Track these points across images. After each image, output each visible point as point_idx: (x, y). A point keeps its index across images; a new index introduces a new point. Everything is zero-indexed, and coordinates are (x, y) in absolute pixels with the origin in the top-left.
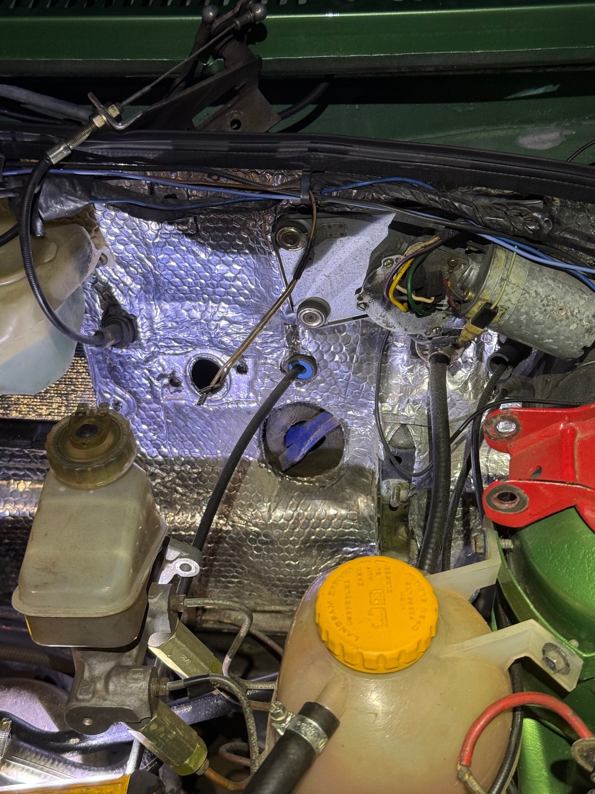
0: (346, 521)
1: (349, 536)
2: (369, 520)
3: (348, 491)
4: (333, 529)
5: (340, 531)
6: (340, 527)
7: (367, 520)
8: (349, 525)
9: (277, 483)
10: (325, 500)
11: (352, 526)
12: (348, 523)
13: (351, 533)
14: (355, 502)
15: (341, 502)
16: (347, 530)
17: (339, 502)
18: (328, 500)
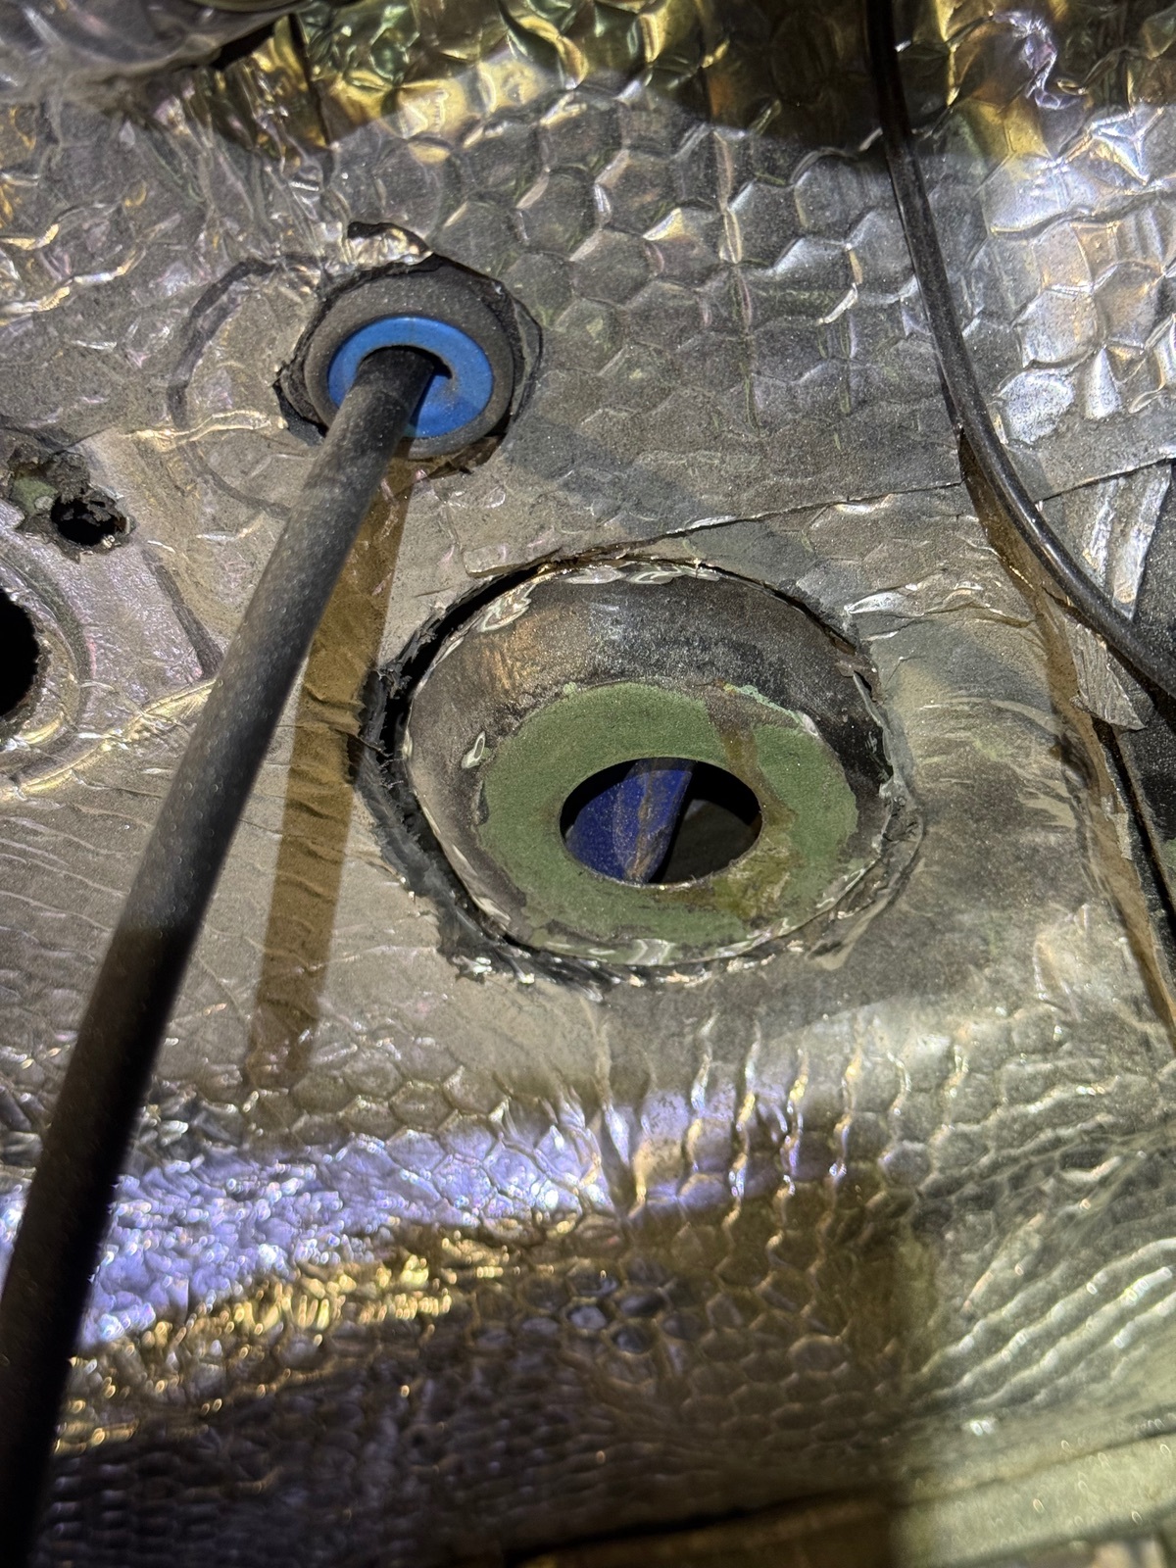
0: (1011, 1067)
1: (1054, 1126)
2: (1134, 1021)
3: (967, 919)
4: (963, 1127)
5: (1002, 1124)
6: (995, 1105)
7: (1123, 1026)
8: (1033, 1078)
9: (590, 1015)
10: (866, 1000)
11: (1050, 1081)
12: (1030, 1069)
13: (1063, 1113)
14: (1024, 959)
15: (951, 985)
16: (1033, 1109)
17: (938, 990)
18: (882, 996)
